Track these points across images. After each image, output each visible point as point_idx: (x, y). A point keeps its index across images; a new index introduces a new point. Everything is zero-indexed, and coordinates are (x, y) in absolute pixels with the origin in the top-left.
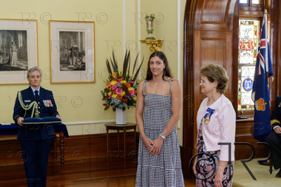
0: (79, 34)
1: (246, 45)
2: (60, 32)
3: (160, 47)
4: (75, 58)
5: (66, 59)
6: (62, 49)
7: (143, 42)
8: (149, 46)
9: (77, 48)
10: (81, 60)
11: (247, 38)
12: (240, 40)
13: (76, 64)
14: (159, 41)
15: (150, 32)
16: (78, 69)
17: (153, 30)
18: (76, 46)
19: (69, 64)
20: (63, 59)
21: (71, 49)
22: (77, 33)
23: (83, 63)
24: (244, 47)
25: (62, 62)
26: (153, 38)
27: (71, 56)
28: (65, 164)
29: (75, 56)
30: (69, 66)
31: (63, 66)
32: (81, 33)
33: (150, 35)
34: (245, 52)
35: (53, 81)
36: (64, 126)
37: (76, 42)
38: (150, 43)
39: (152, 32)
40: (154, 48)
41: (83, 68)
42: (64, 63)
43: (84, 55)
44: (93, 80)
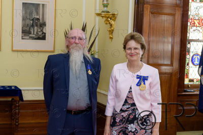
0: (41, 6)
1: (196, 22)
2: (23, 3)
3: (114, 20)
4: (36, 28)
5: (28, 29)
6: (24, 19)
7: (98, 15)
8: (104, 19)
9: (38, 19)
10: (42, 31)
11: (197, 15)
12: (191, 17)
13: (37, 33)
14: (113, 15)
15: (105, 6)
16: (39, 38)
17: (108, 4)
18: (38, 17)
19: (30, 33)
20: (25, 28)
21: (33, 20)
22: (39, 4)
23: (43, 33)
24: (194, 23)
25: (24, 32)
26: (108, 12)
27: (33, 26)
28: (19, 126)
29: (37, 26)
30: (30, 35)
31: (24, 35)
32: (43, 5)
33: (105, 9)
34: (195, 28)
35: (14, 49)
36: (20, 90)
37: (38, 13)
38: (105, 17)
39: (107, 6)
40: (108, 21)
41: (44, 38)
42: (26, 32)
43: (45, 25)
44: (52, 49)
